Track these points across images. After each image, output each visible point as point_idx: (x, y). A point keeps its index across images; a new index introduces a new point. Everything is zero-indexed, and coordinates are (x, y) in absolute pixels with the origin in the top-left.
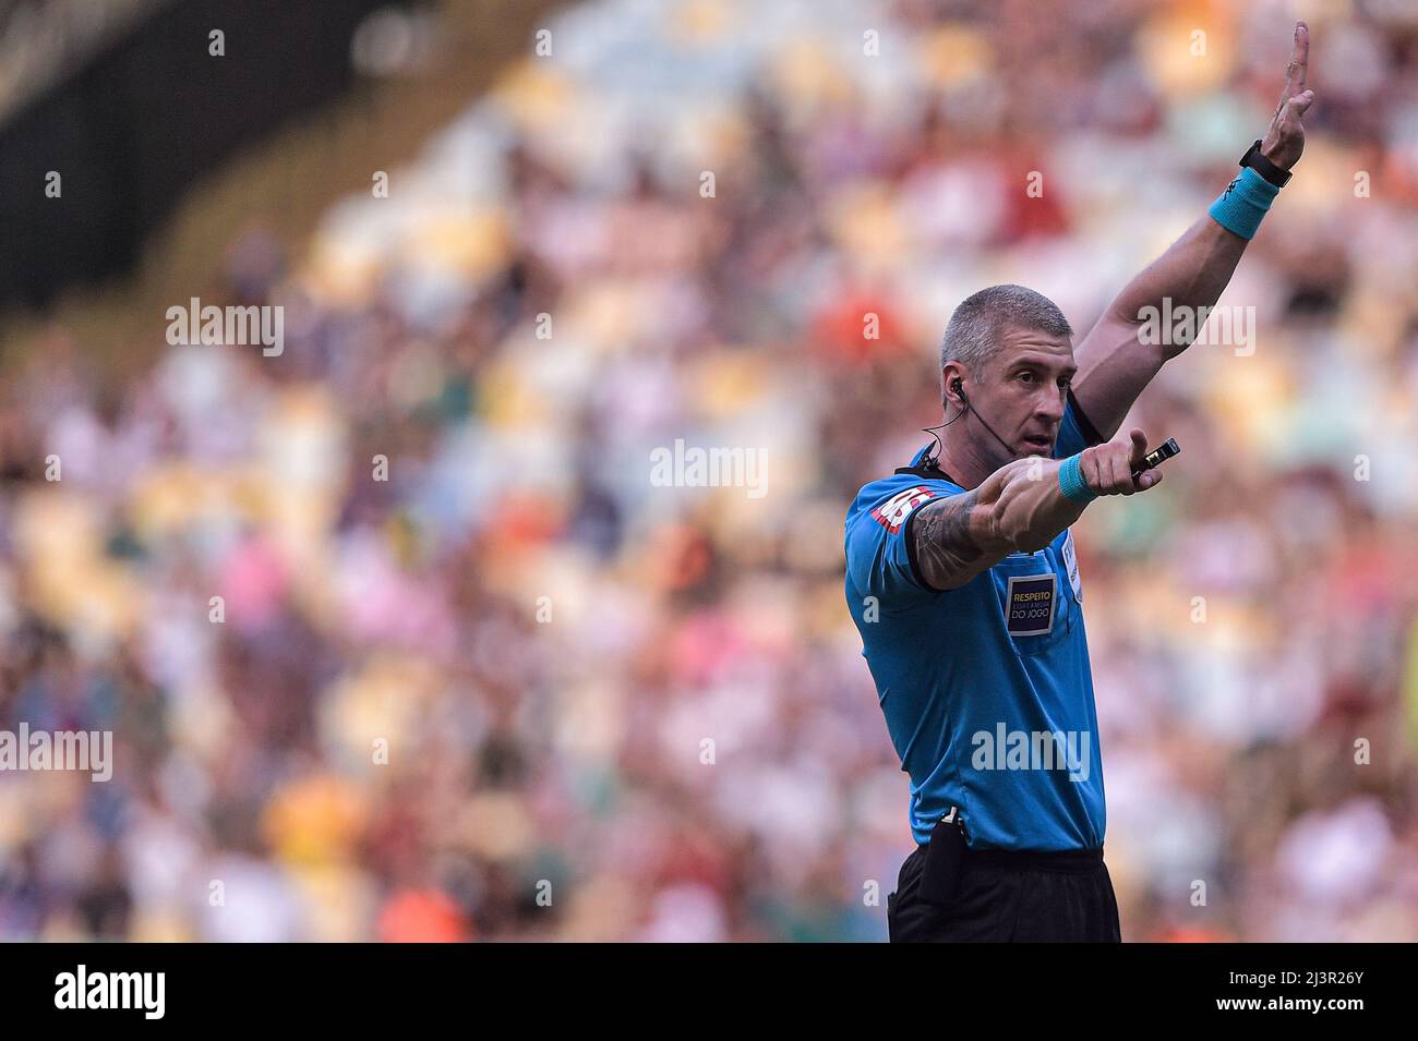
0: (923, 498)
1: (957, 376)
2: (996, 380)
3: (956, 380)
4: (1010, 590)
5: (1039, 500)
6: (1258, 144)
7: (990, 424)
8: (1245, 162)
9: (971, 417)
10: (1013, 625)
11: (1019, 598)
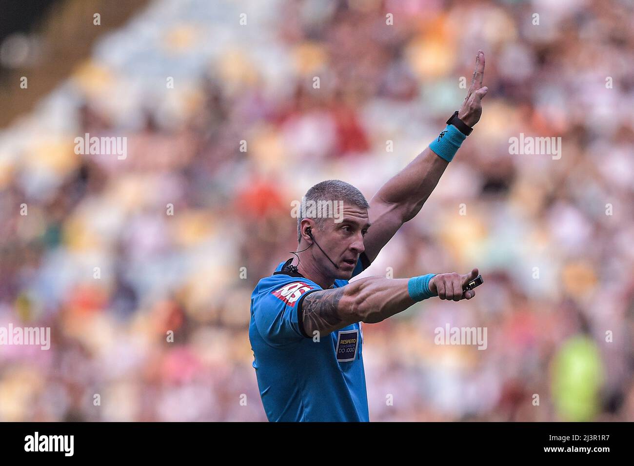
0: (307, 289)
1: (309, 226)
2: (330, 230)
3: (308, 228)
4: (339, 338)
5: (392, 297)
6: (457, 113)
7: (326, 253)
8: (450, 122)
9: (315, 248)
10: (340, 356)
11: (343, 342)
